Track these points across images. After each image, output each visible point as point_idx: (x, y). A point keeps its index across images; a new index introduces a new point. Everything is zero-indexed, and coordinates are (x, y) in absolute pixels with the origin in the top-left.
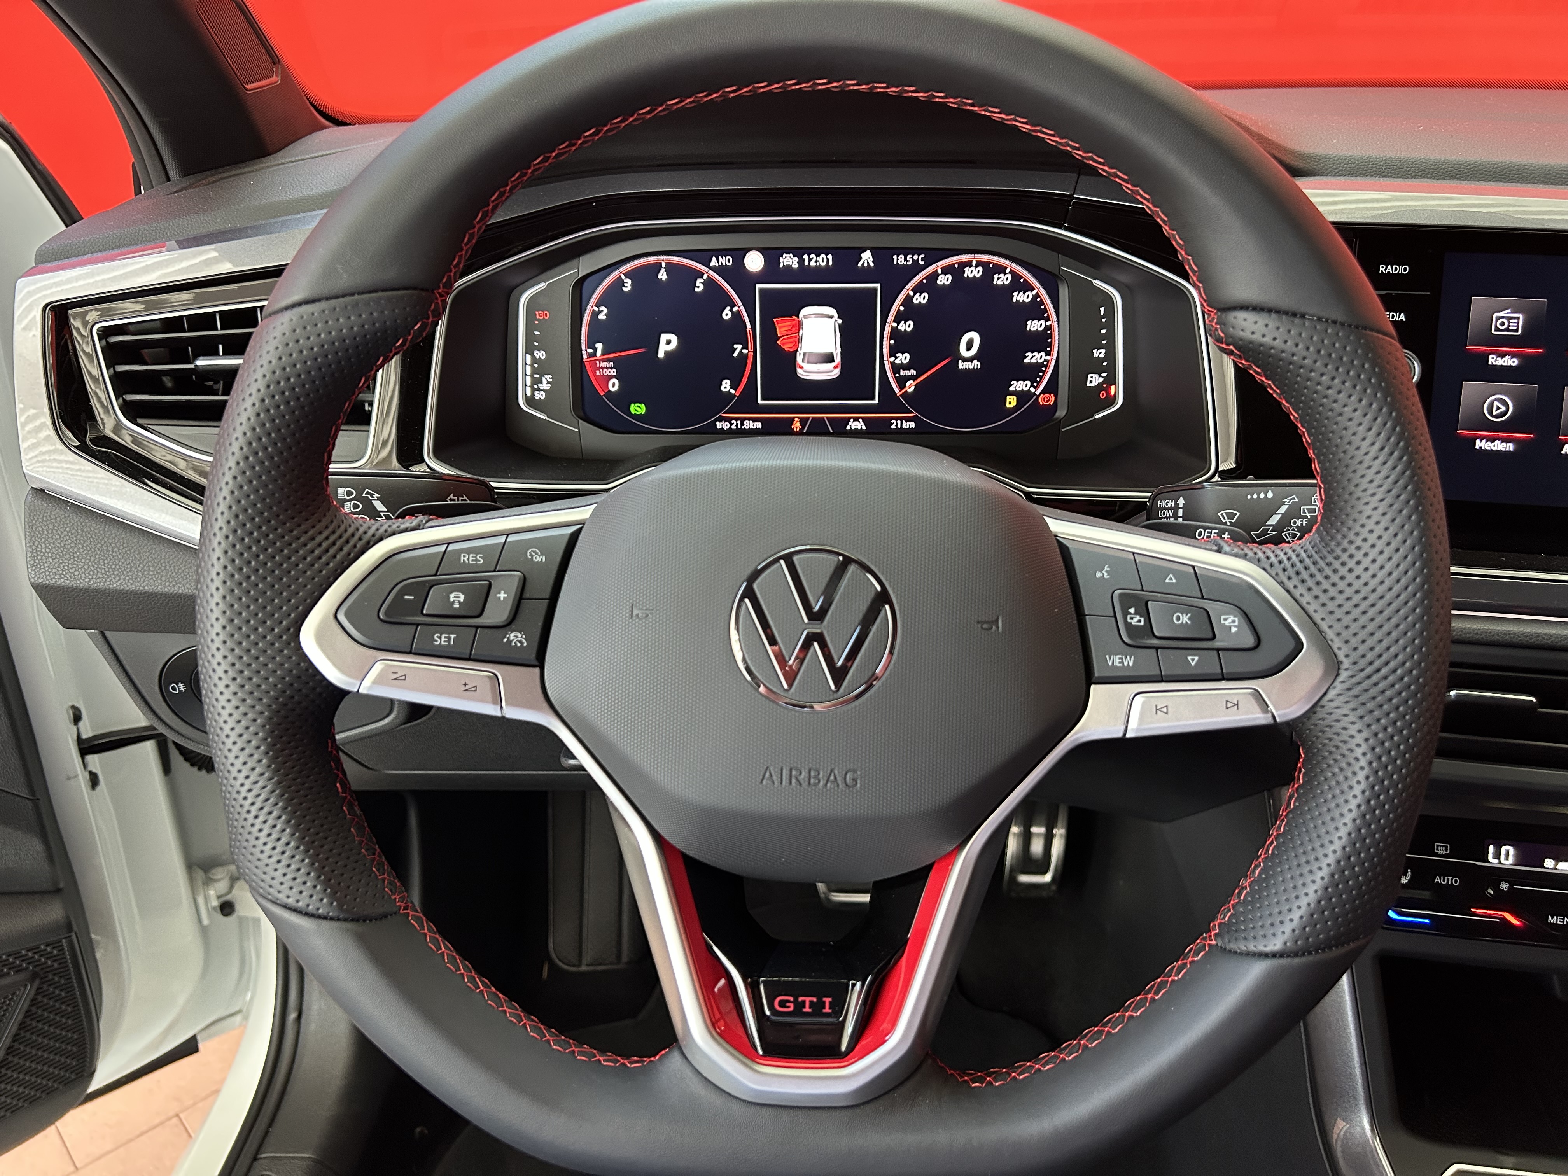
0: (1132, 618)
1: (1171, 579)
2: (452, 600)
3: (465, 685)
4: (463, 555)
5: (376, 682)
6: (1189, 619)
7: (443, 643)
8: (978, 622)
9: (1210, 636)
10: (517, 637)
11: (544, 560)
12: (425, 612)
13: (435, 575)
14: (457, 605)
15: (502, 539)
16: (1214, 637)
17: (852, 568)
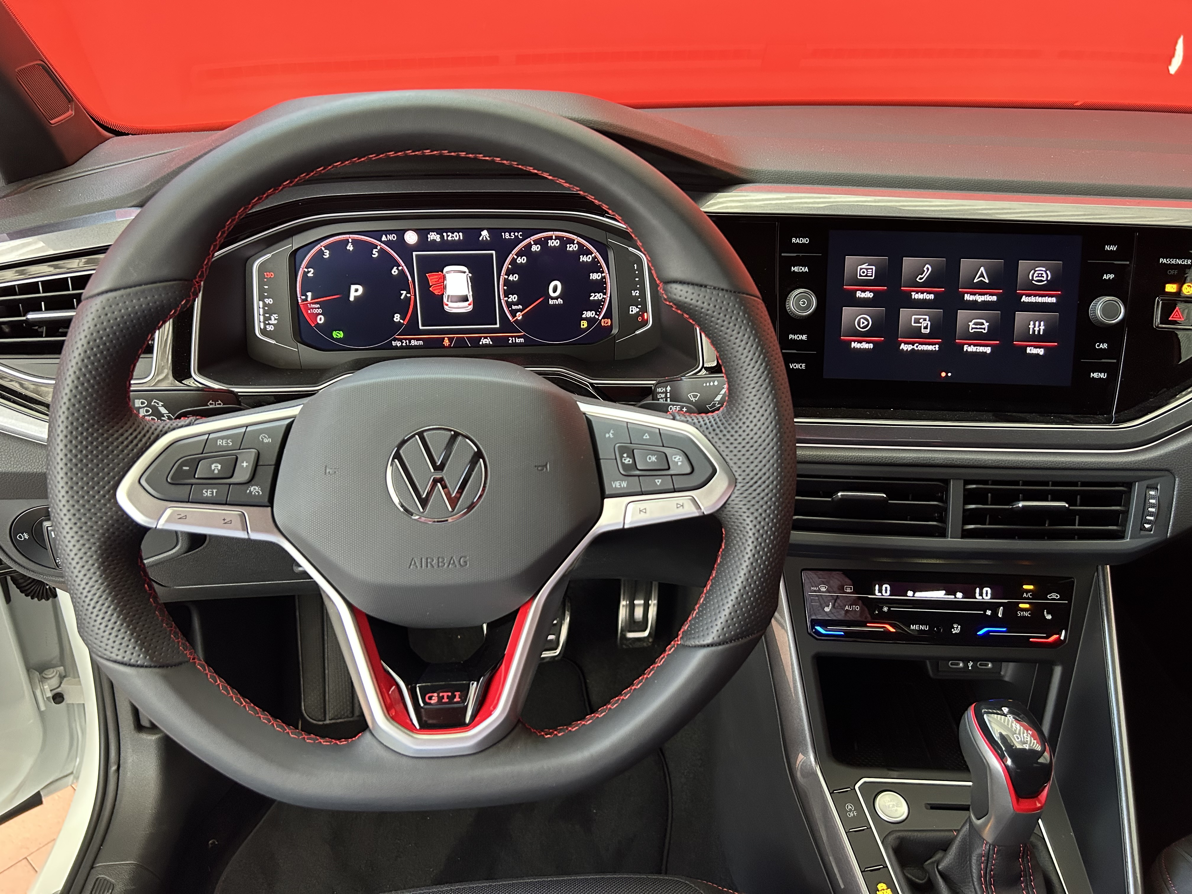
0: (625, 460)
1: (646, 436)
2: (213, 468)
3: (224, 520)
4: (219, 440)
5: (168, 521)
6: (656, 458)
7: (209, 495)
8: (535, 466)
9: (667, 467)
10: (255, 489)
11: (270, 441)
12: (196, 477)
13: (202, 453)
14: (216, 472)
15: (243, 430)
16: (669, 468)
17: (460, 438)
